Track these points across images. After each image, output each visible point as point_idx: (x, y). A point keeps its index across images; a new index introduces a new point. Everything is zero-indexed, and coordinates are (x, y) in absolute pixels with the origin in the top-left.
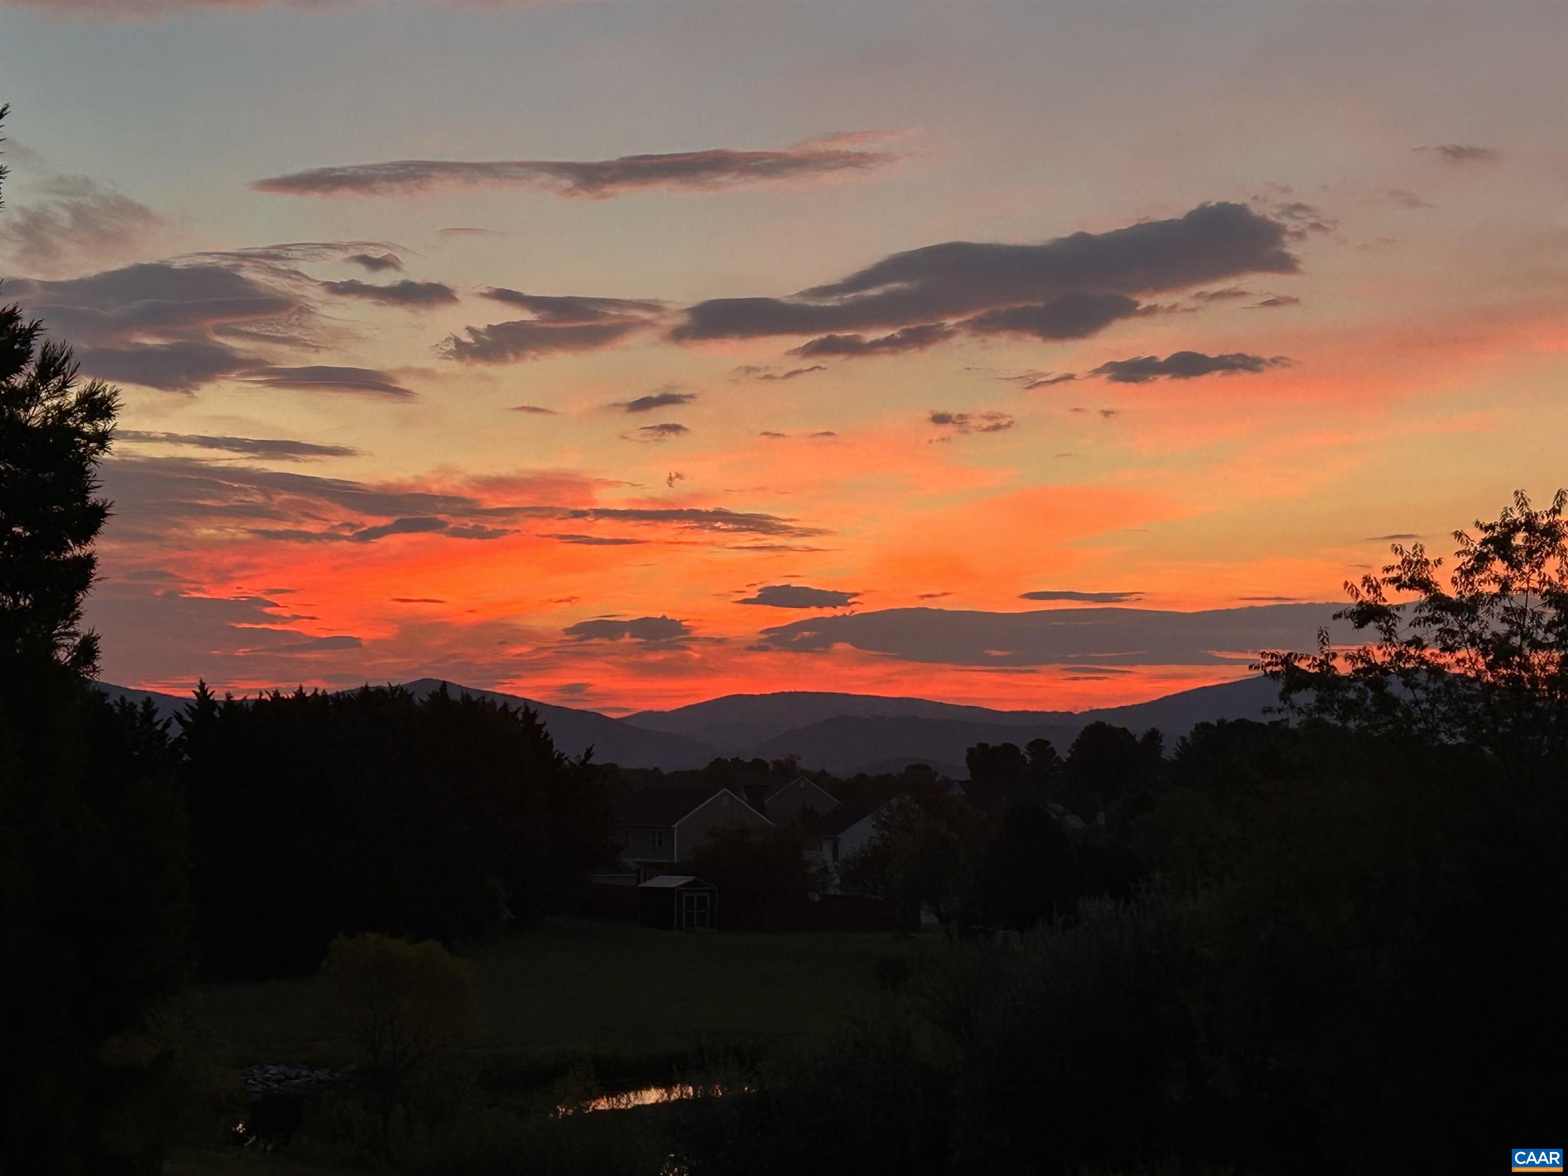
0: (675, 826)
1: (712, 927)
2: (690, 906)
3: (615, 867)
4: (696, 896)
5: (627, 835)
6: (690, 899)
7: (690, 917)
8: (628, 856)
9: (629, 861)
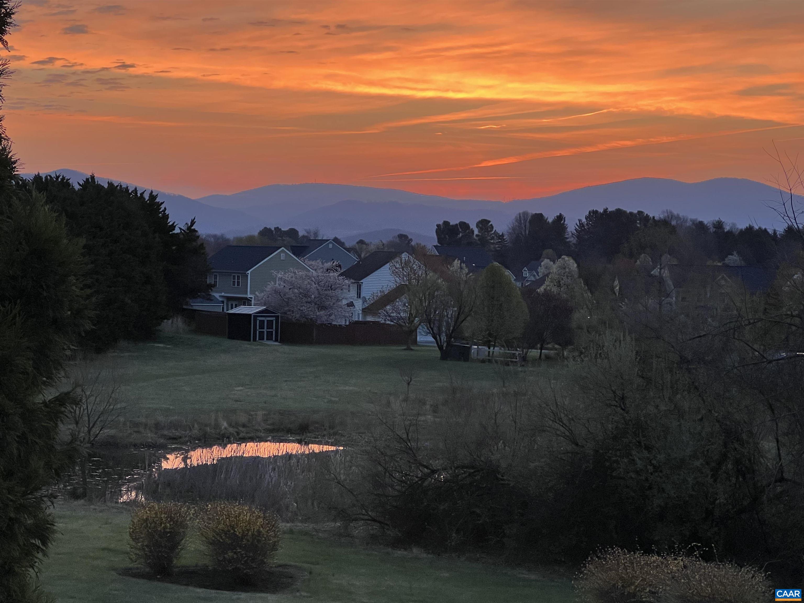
0: (249, 272)
1: (276, 340)
2: (262, 327)
3: (210, 299)
4: (265, 319)
5: (216, 278)
6: (262, 322)
7: (261, 333)
8: (217, 292)
9: (217, 295)
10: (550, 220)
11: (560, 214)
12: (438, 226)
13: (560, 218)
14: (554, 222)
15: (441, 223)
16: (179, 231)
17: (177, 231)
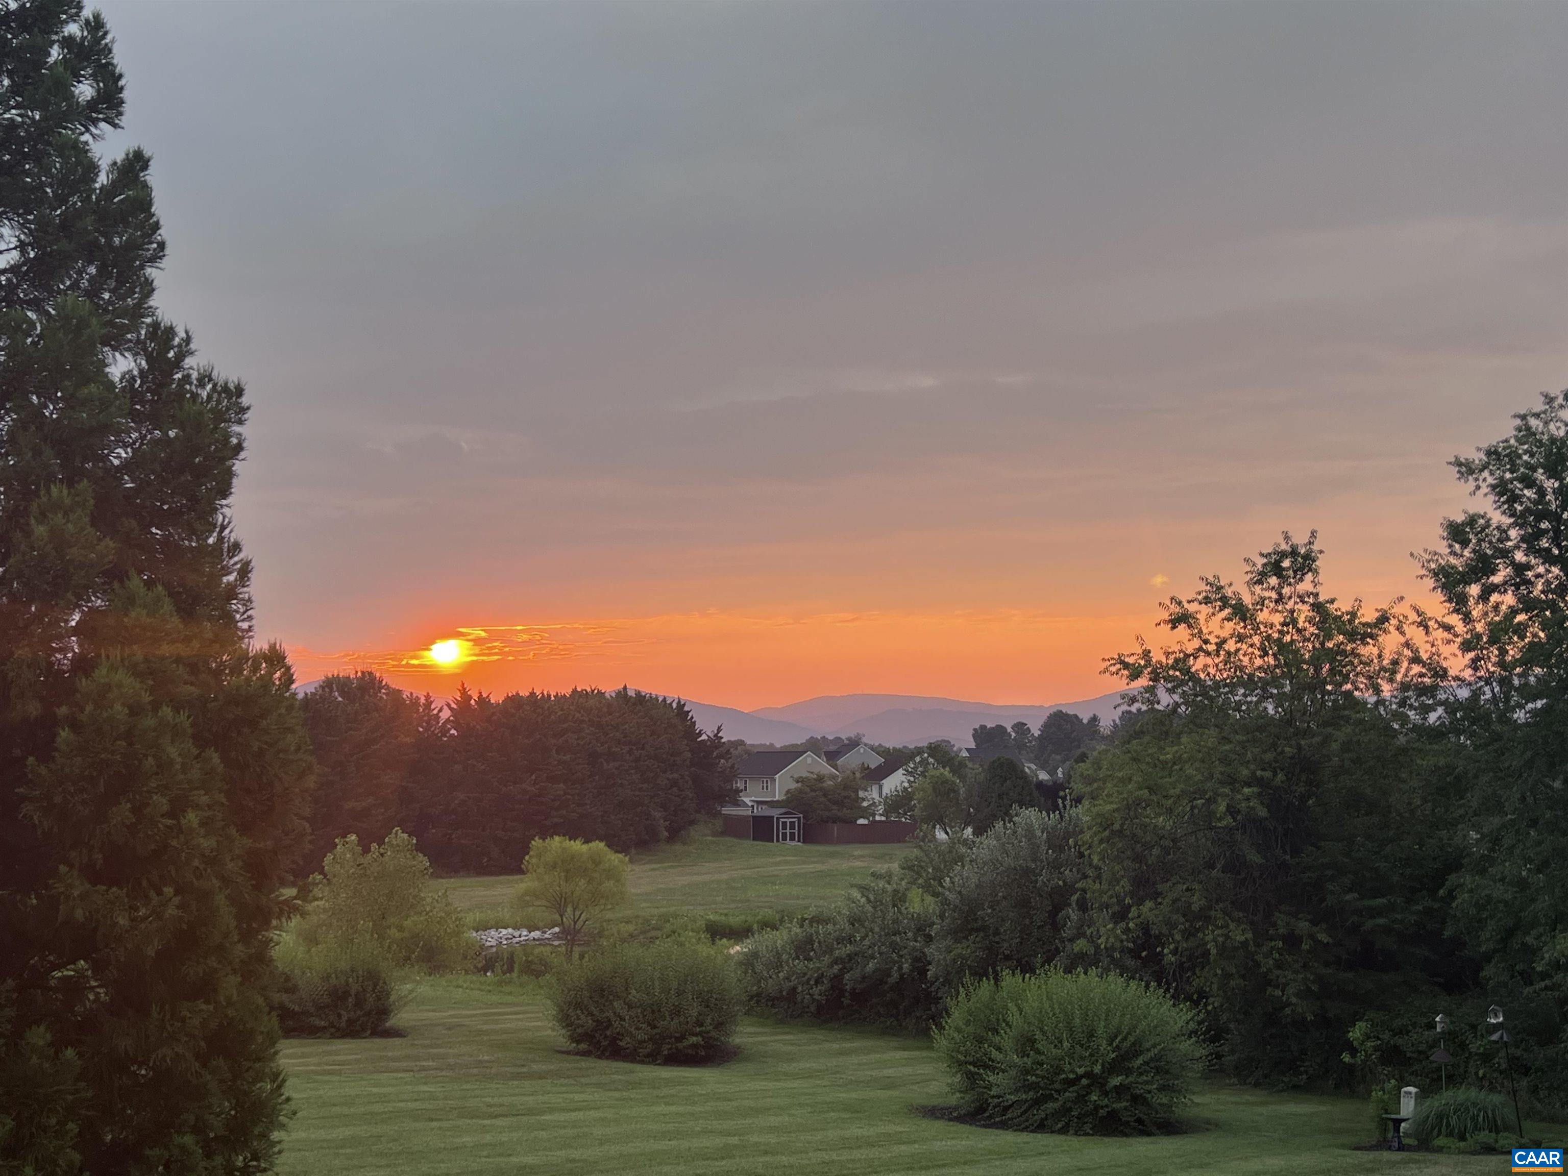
0: (777, 776)
1: (799, 841)
2: (784, 828)
3: (737, 803)
4: (788, 821)
5: (746, 783)
6: (784, 824)
7: (784, 835)
8: (746, 796)
9: (747, 800)
10: (1085, 721)
11: (1094, 715)
12: (975, 730)
13: (1094, 719)
14: (1089, 722)
15: (977, 727)
16: (706, 738)
17: (704, 737)
